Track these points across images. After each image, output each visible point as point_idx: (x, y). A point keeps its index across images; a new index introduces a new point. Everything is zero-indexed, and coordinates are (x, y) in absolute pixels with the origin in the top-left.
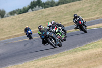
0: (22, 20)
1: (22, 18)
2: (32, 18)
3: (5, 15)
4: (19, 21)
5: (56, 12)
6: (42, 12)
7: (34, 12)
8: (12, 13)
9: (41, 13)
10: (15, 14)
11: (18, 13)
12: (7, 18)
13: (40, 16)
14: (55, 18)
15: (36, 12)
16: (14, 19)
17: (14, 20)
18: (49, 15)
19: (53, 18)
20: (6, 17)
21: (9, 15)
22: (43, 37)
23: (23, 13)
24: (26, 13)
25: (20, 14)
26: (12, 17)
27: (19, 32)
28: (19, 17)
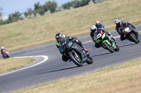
0: (81, 15)
1: (80, 13)
2: (94, 12)
3: (57, 9)
4: (75, 17)
5: (128, 4)
6: (107, 4)
7: (97, 4)
8: (66, 6)
9: (106, 6)
10: (71, 8)
11: (74, 5)
12: (59, 13)
13: (105, 10)
14: (126, 12)
15: (100, 4)
16: (68, 14)
17: (69, 16)
18: (118, 8)
19: (123, 13)
20: (57, 11)
21: (62, 9)
22: (62, 50)
23: (82, 5)
24: (86, 6)
25: (77, 7)
26: (67, 11)
27: (76, 32)
28: (76, 12)
